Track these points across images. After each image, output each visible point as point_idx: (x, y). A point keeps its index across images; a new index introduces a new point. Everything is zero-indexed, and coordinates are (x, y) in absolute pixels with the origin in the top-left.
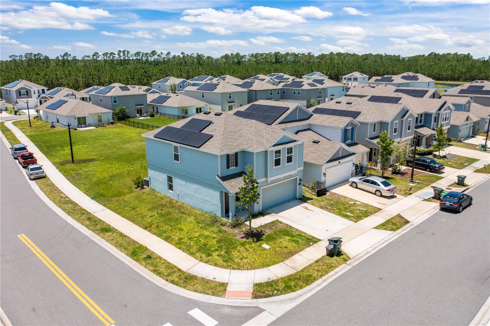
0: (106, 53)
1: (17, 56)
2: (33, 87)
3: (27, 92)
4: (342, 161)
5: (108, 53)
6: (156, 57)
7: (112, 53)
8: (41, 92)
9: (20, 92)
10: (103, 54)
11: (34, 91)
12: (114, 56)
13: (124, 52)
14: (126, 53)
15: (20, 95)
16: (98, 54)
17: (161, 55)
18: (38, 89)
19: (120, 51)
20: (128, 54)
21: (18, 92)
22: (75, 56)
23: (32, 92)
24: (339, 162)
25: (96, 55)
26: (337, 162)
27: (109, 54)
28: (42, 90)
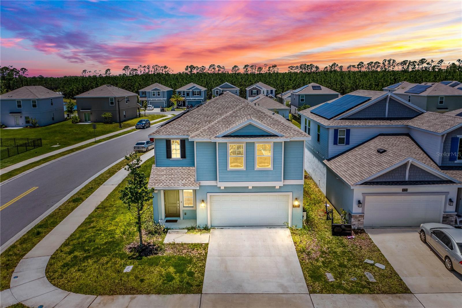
0: (371, 62)
1: (294, 67)
2: (263, 88)
3: (257, 91)
4: (411, 189)
5: (373, 62)
6: (425, 65)
7: (377, 62)
8: (269, 92)
9: (252, 91)
10: (368, 64)
11: (264, 91)
12: (379, 65)
13: (389, 61)
14: (392, 62)
15: (252, 94)
16: (363, 63)
17: (430, 63)
18: (268, 89)
19: (385, 60)
20: (393, 63)
21: (251, 91)
22: (341, 66)
23: (262, 92)
24: (404, 190)
25: (360, 65)
26: (398, 189)
27: (373, 64)
28: (271, 90)
